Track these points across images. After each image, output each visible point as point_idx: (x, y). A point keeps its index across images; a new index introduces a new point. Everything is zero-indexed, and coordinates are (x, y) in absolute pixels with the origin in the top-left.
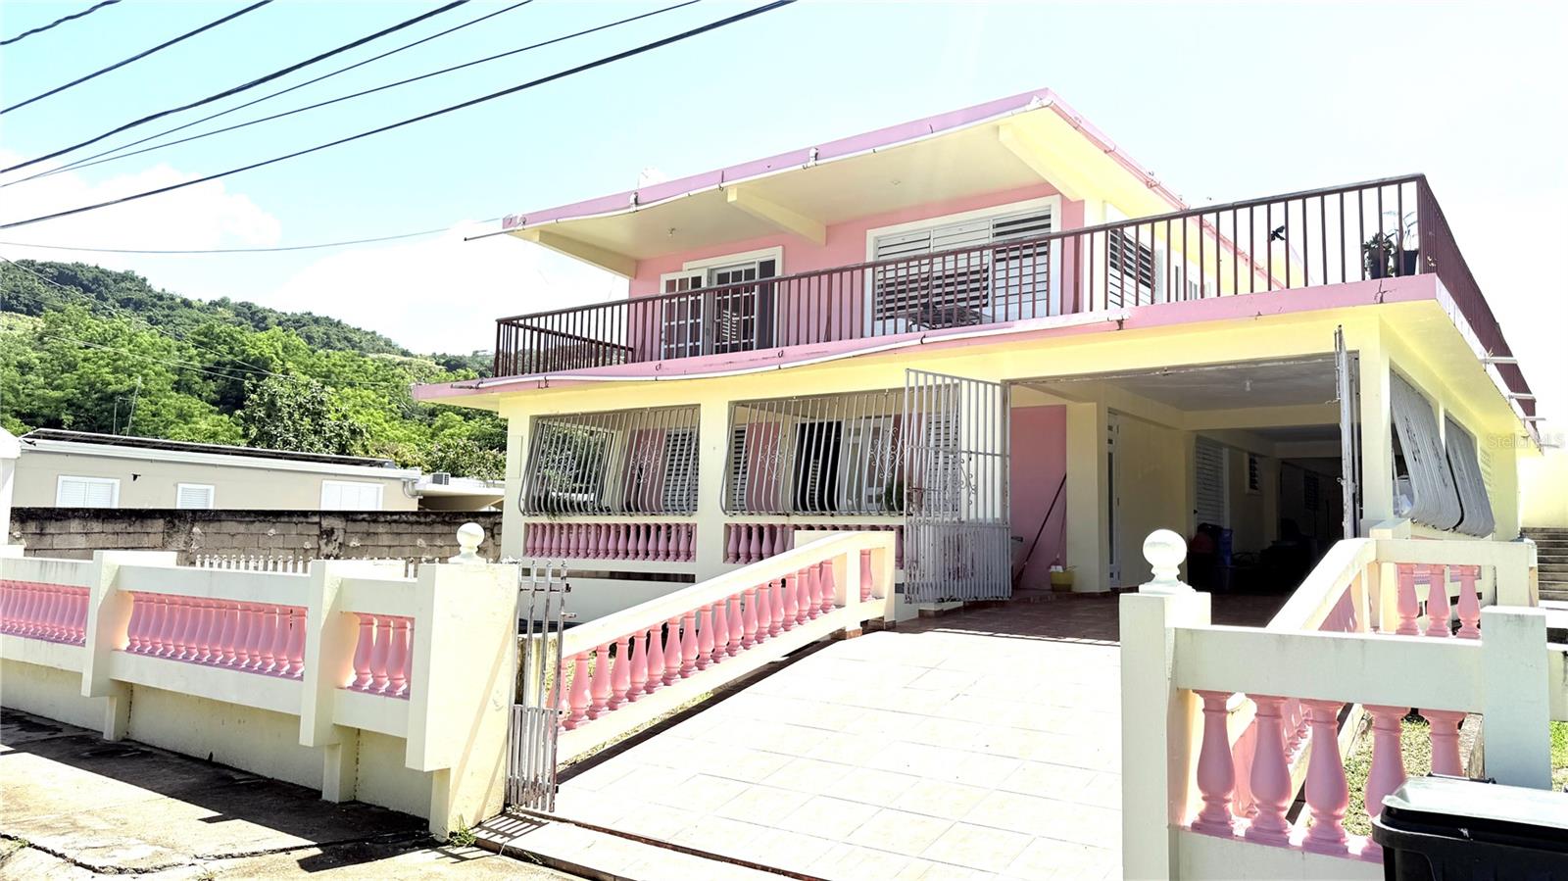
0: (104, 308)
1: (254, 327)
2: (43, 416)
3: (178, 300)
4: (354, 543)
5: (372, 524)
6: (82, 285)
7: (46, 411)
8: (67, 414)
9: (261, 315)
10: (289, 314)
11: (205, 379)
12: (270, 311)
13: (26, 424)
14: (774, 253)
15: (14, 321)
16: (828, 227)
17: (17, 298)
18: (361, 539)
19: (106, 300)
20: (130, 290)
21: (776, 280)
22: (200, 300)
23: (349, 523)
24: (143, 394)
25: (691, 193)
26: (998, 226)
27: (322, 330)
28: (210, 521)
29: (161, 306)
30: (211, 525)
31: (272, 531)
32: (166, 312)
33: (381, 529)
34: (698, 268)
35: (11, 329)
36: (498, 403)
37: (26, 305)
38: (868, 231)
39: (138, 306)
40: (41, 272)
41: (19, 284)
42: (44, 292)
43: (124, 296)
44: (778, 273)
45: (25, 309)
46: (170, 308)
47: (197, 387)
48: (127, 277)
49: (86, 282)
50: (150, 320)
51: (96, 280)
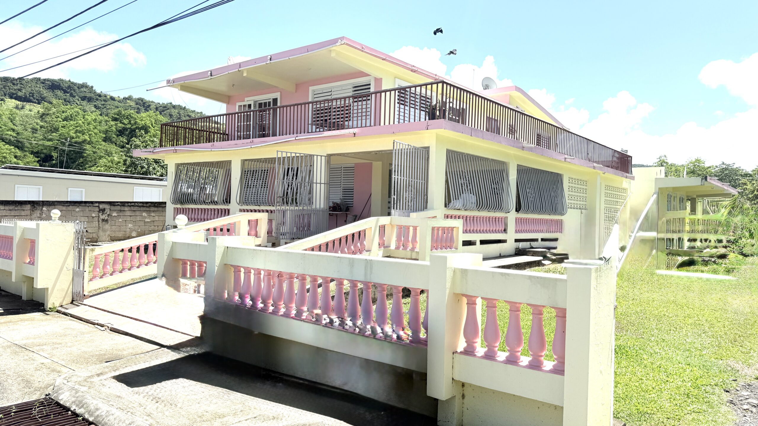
0: (74, 101)
1: (144, 110)
2: (43, 153)
3: (108, 97)
4: (115, 214)
5: (122, 207)
6: (63, 90)
7: (45, 151)
8: (54, 153)
9: (147, 104)
10: (161, 103)
11: (118, 136)
12: (152, 102)
13: (36, 157)
14: (277, 95)
15: (32, 107)
16: (296, 85)
17: (33, 96)
18: (117, 213)
19: (74, 97)
20: (85, 92)
21: (278, 107)
22: (119, 97)
23: (112, 206)
24: (89, 143)
25: (229, 72)
26: (355, 87)
27: (177, 111)
28: (50, 205)
29: (100, 100)
30: (51, 207)
31: (78, 209)
32: (103, 103)
33: (126, 209)
34: (249, 100)
35: (31, 111)
36: (164, 157)
37: (37, 100)
38: (310, 87)
39: (90, 100)
40: (43, 83)
41: (33, 89)
42: (46, 93)
43: (82, 95)
44: (279, 104)
45: (37, 101)
46: (105, 101)
47: (114, 140)
48: (84, 86)
49: (64, 88)
50: (95, 106)
51: (69, 87)
